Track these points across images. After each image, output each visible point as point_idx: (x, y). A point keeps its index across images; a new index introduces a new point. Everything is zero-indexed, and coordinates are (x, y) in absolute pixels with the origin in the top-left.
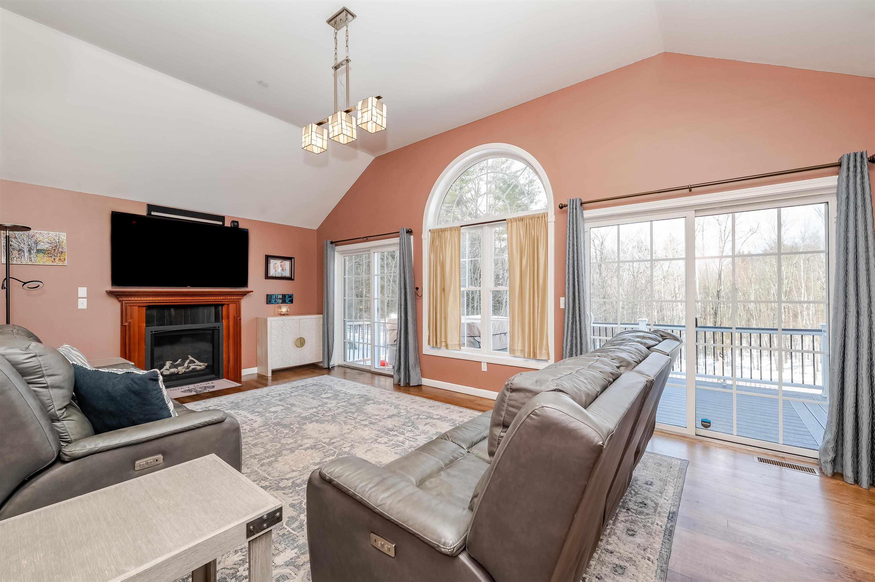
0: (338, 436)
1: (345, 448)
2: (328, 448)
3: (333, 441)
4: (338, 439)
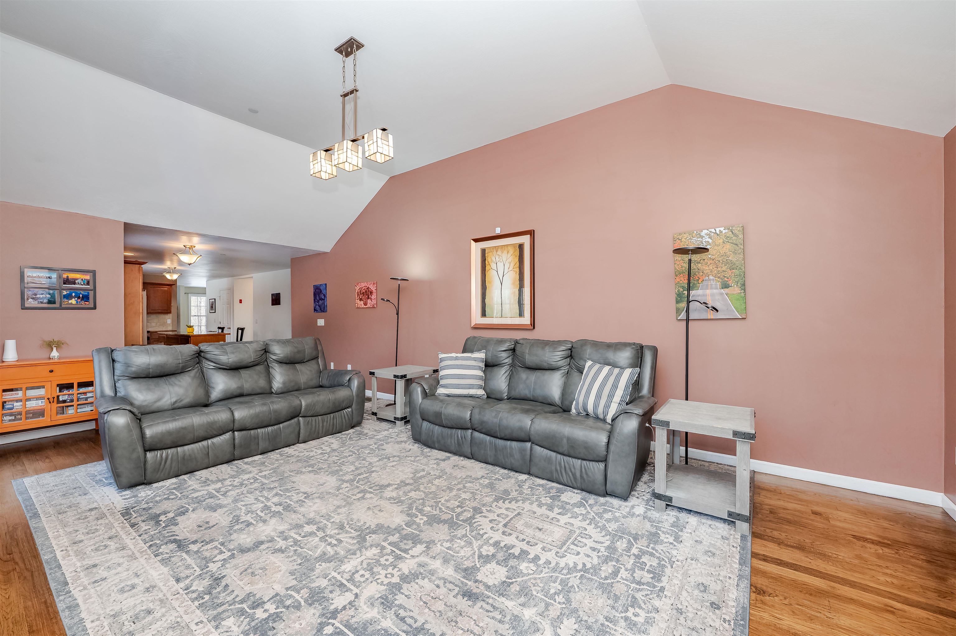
0: (355, 502)
1: (347, 487)
2: (366, 487)
3: (360, 495)
4: (354, 497)
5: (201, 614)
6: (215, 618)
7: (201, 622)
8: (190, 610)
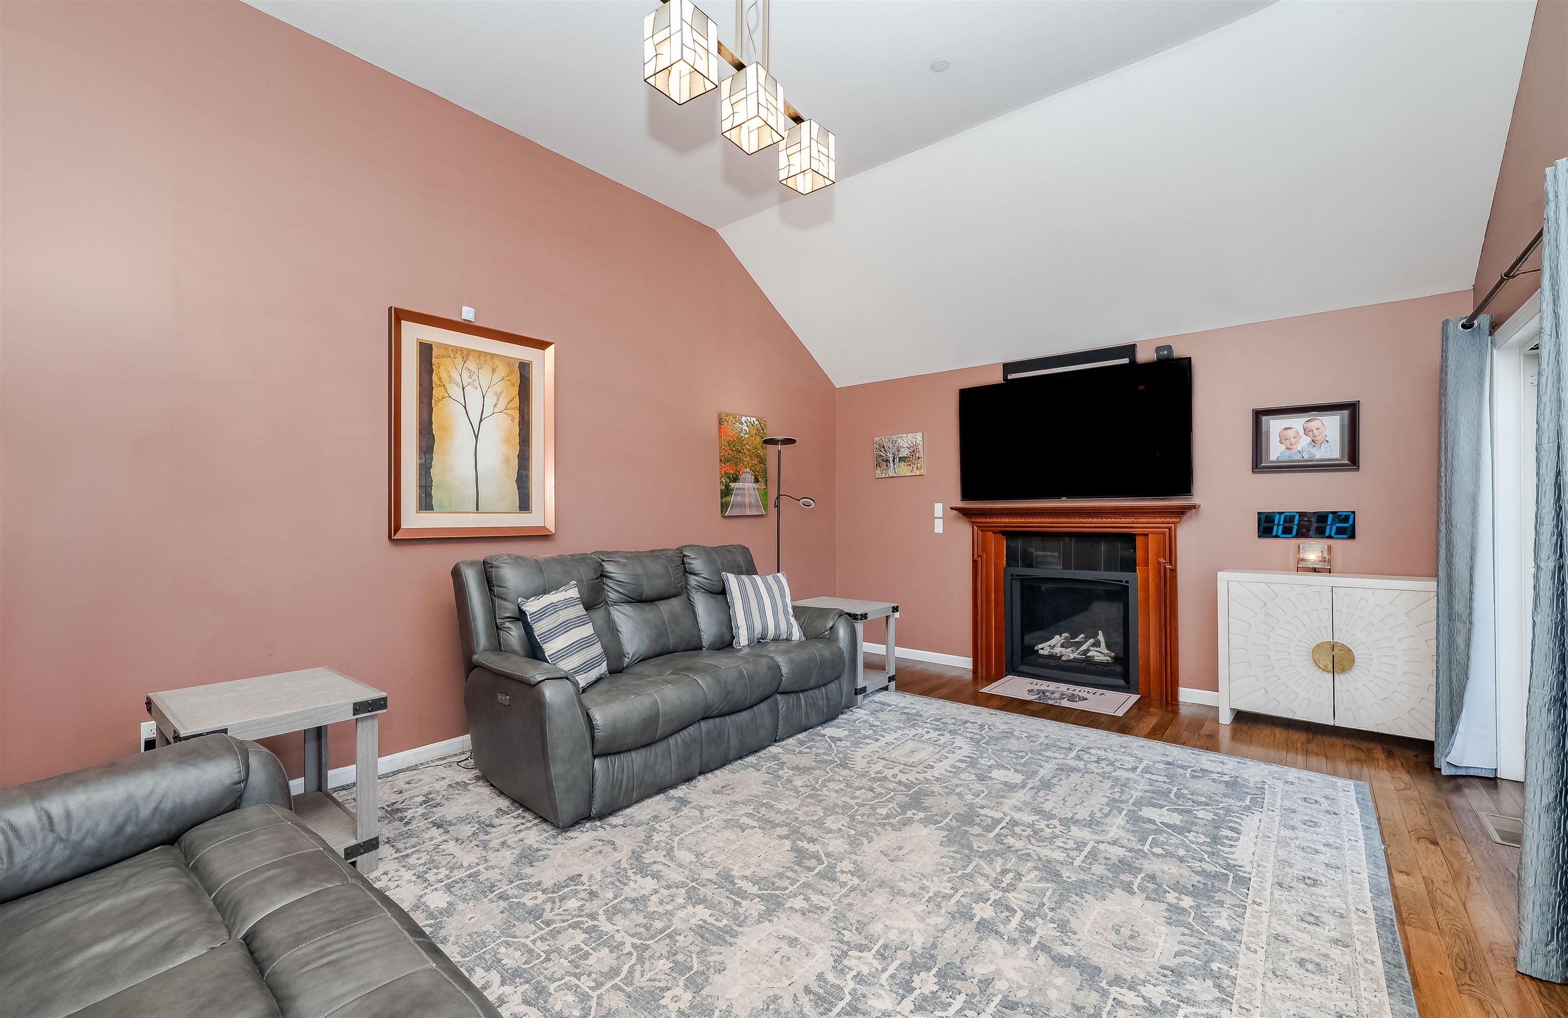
5: (1241, 956)
6: (1231, 939)
7: (1248, 949)
8: (1248, 972)
